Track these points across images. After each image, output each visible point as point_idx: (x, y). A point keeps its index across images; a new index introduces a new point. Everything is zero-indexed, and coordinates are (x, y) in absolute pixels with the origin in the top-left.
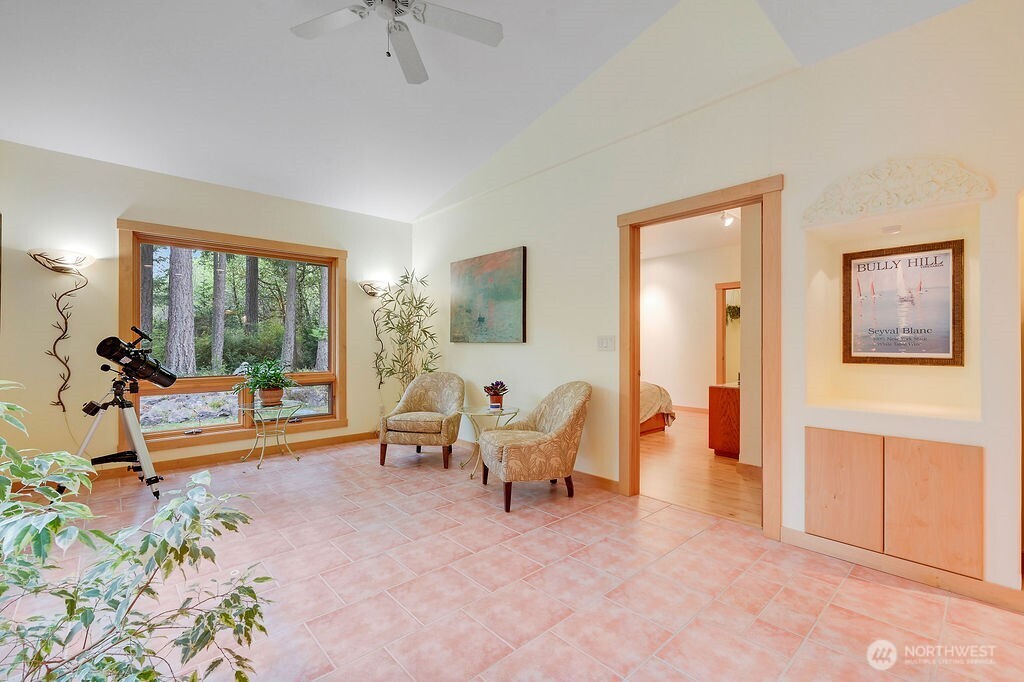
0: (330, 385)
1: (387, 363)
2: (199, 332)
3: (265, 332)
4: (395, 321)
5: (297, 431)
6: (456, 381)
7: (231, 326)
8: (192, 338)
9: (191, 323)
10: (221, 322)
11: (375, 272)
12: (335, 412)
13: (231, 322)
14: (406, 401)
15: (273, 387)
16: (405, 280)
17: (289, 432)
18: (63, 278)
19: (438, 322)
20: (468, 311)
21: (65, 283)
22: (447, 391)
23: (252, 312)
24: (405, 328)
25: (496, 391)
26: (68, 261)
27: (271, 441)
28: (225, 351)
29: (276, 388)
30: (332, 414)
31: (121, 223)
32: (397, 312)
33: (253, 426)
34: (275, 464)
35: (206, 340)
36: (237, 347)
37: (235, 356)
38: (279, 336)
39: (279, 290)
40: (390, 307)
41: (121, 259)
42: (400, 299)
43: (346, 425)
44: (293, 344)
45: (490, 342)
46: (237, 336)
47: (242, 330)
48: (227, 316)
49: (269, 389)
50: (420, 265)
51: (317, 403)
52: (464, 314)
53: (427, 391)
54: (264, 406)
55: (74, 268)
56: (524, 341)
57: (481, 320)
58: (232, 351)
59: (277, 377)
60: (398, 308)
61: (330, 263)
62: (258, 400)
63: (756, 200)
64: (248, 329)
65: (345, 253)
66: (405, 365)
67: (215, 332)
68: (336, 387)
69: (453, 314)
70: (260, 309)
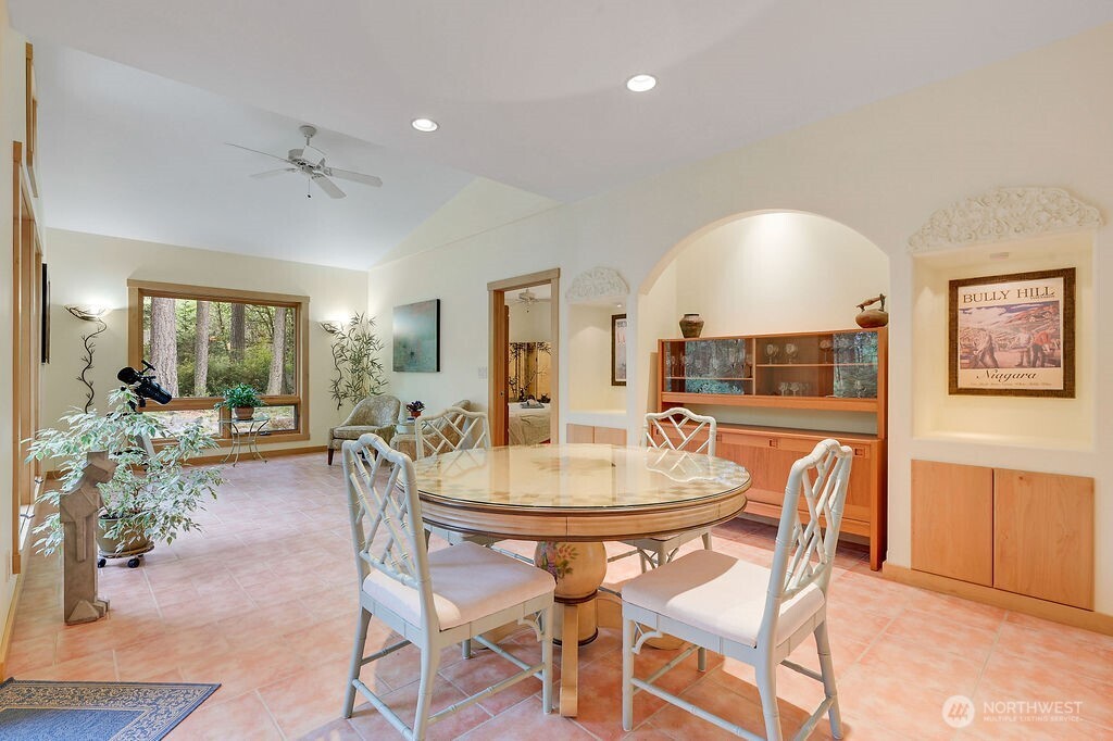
0: (296, 405)
1: (342, 388)
2: (181, 359)
3: (251, 359)
4: (348, 354)
5: (266, 442)
6: (394, 402)
7: (215, 353)
8: (175, 366)
9: (173, 350)
10: (204, 349)
11: (334, 313)
12: (299, 428)
13: (214, 350)
14: (353, 418)
15: (246, 406)
16: (356, 321)
17: (258, 442)
18: (89, 323)
19: (382, 355)
20: (404, 347)
21: (91, 327)
22: (386, 410)
23: (238, 338)
24: (357, 360)
25: (416, 409)
26: (93, 312)
27: (245, 450)
28: (208, 379)
29: (248, 406)
30: (297, 429)
31: (130, 282)
32: (349, 347)
33: (231, 437)
34: (248, 465)
35: (188, 368)
36: (221, 375)
37: (219, 385)
38: (267, 363)
39: (269, 314)
40: (344, 343)
41: (130, 309)
42: (352, 336)
43: (309, 439)
44: (281, 372)
45: (418, 371)
46: (223, 363)
47: (228, 357)
48: (210, 342)
49: (242, 407)
50: (373, 309)
51: (284, 416)
52: (402, 349)
53: (370, 410)
54: (239, 420)
55: (97, 317)
56: (438, 370)
57: (412, 354)
58: (216, 379)
59: (249, 398)
60: (350, 344)
61: (295, 306)
62: (234, 415)
63: (549, 281)
64: (234, 356)
65: (308, 298)
66: (357, 391)
67: (198, 359)
68: (300, 408)
69: (395, 348)
70: (248, 334)
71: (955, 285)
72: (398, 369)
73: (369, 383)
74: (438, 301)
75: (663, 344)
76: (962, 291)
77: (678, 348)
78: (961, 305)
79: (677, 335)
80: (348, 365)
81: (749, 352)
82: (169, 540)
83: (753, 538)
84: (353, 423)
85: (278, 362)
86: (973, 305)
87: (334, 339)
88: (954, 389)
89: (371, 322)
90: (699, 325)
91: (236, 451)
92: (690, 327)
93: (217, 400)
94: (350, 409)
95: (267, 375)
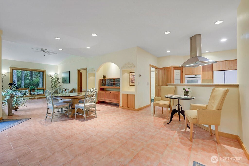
0: (44, 89)
1: (52, 86)
3: (35, 80)
4: (54, 80)
5: (37, 96)
7: (26, 79)
9: (16, 79)
10: (23, 78)
11: (51, 73)
15: (33, 90)
16: (55, 74)
17: (36, 96)
19: (60, 80)
23: (31, 76)
27: (33, 97)
28: (24, 85)
29: (34, 89)
30: (44, 94)
31: (10, 68)
33: (31, 95)
34: (34, 100)
35: (20, 83)
36: (27, 84)
38: (38, 82)
41: (10, 72)
42: (54, 77)
44: (41, 83)
45: (66, 83)
46: (28, 81)
47: (29, 80)
48: (25, 77)
50: (59, 72)
51: (41, 92)
55: (4, 74)
56: (70, 83)
57: (65, 80)
58: (26, 85)
59: (34, 88)
60: (54, 79)
61: (43, 72)
62: (31, 91)
63: (85, 70)
64: (30, 80)
65: (46, 70)
66: (55, 87)
67: (22, 81)
68: (44, 90)
69: (62, 79)
70: (34, 75)
71: (130, 73)
72: (63, 83)
73: (58, 85)
74: (70, 72)
75: (100, 79)
76: (131, 73)
77: (102, 80)
78: (131, 75)
79: (103, 78)
80: (54, 82)
81: (109, 80)
82: (22, 107)
83: (109, 105)
84: (54, 92)
85: (41, 81)
86: (132, 75)
87: (51, 78)
88: (130, 85)
89: (58, 75)
90: (106, 77)
91: (31, 98)
92: (104, 77)
93: (27, 89)
94: (54, 90)
95: (38, 84)
